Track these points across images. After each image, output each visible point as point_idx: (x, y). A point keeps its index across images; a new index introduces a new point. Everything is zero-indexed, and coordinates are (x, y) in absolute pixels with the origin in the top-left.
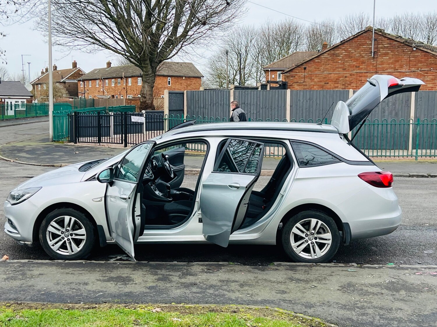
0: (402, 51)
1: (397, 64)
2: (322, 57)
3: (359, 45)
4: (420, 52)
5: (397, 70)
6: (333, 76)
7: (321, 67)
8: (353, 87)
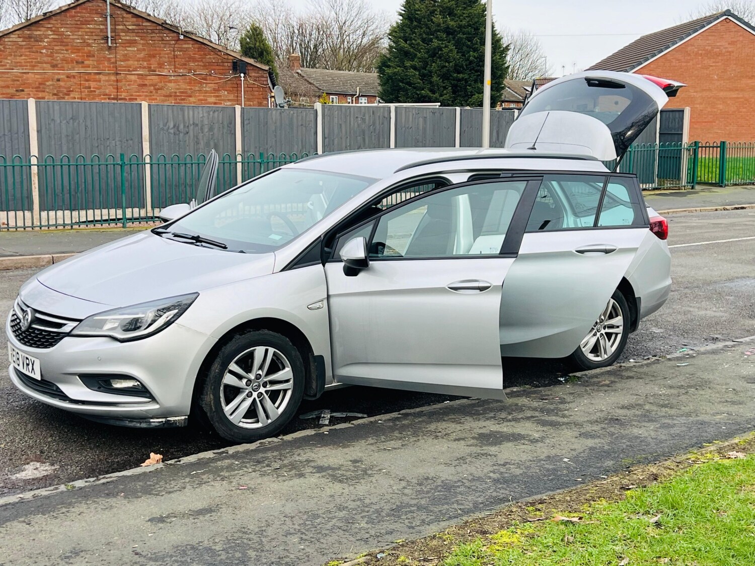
0: (160, 39)
1: (153, 61)
2: (6, 40)
3: (79, 23)
4: (191, 42)
5: (155, 71)
6: (32, 77)
7: (6, 59)
8: (75, 98)
